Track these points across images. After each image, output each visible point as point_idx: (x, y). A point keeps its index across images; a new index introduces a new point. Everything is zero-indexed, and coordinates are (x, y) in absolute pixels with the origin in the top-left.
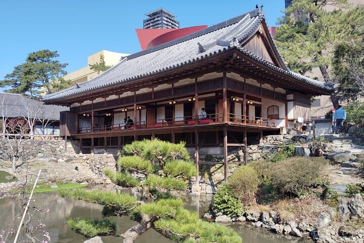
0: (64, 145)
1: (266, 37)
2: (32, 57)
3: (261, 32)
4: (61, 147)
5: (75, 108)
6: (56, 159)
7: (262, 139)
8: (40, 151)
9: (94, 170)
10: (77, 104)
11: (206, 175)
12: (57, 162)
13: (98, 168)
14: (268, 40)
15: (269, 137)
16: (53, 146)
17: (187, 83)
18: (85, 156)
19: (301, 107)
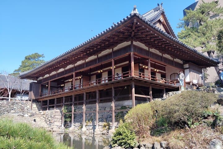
0: (30, 105)
1: (166, 25)
2: (27, 58)
3: (162, 21)
4: (28, 107)
5: (40, 80)
6: (23, 114)
7: (165, 94)
8: (13, 109)
9: (47, 122)
10: (41, 78)
11: (121, 121)
12: (23, 116)
13: (49, 120)
14: (167, 26)
15: (171, 93)
16: (22, 105)
17: (107, 53)
18: (42, 112)
19: (195, 73)
